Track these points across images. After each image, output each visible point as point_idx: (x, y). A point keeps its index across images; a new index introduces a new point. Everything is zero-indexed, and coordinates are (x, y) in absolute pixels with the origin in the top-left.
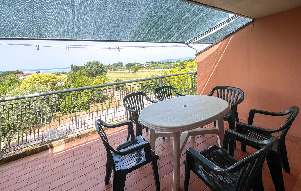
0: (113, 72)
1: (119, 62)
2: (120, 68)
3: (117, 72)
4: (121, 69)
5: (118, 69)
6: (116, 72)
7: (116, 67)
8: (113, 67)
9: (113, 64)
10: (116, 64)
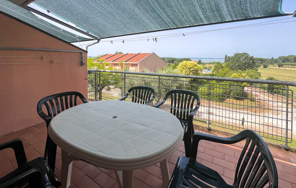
0: (277, 68)
1: (291, 56)
2: (292, 63)
3: (284, 69)
4: (292, 65)
5: (288, 65)
6: (282, 68)
7: (284, 62)
8: (279, 62)
9: (280, 58)
10: (284, 57)
